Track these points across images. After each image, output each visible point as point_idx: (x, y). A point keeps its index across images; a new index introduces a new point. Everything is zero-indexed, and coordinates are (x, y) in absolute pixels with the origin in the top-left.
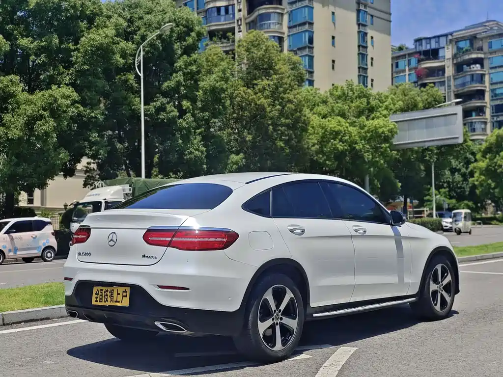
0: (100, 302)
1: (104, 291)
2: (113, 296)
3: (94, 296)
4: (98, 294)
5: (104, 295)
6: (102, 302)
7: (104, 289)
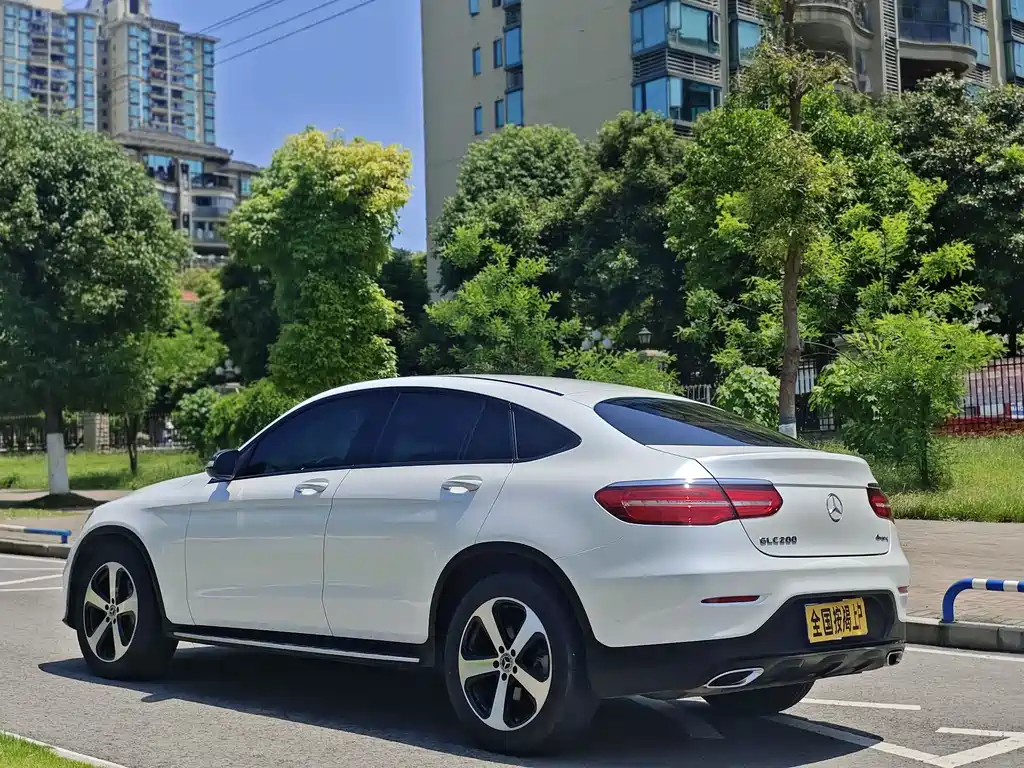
0: (827, 634)
1: (832, 611)
2: (849, 619)
3: (810, 625)
4: (818, 619)
5: (833, 620)
6: (831, 633)
7: (832, 606)
